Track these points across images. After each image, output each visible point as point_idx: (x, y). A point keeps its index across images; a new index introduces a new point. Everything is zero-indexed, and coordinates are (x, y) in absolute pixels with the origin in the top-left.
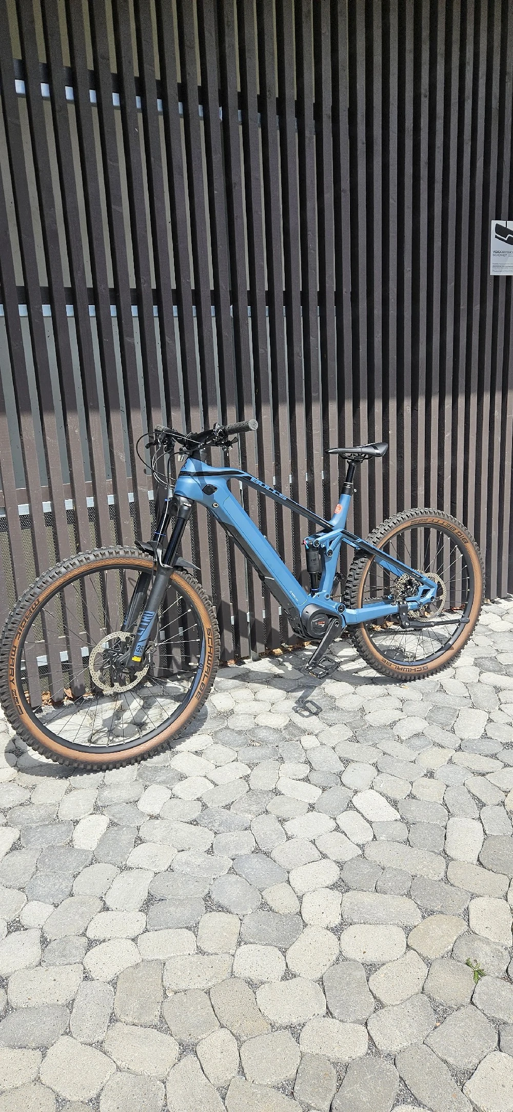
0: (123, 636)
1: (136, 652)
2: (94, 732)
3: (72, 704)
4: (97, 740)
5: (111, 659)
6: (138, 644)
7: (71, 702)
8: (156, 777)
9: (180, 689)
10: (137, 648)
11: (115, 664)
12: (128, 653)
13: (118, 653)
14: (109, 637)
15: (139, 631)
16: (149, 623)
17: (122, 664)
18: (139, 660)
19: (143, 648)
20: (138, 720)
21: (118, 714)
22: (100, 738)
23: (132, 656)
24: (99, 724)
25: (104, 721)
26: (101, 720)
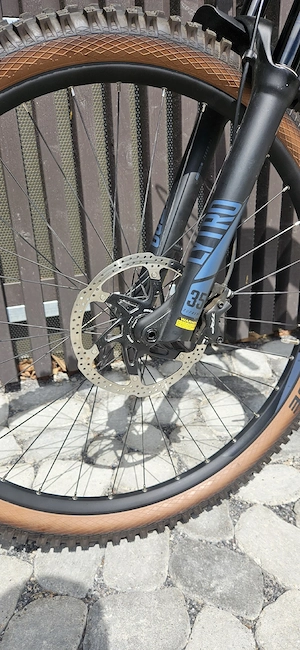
0: (154, 266)
1: (186, 306)
2: (92, 436)
3: (65, 380)
4: (96, 455)
5: (124, 321)
6: (194, 287)
7: (65, 376)
8: (212, 579)
9: (222, 369)
10: (190, 297)
11: (133, 332)
12: (165, 309)
13: (142, 307)
14: (120, 265)
15: (196, 254)
16: (223, 232)
17: (152, 335)
18: (190, 326)
19: (204, 298)
20: (163, 420)
21: (133, 403)
22: (101, 452)
23: (176, 314)
24: (101, 419)
25: (110, 414)
26: (106, 413)
